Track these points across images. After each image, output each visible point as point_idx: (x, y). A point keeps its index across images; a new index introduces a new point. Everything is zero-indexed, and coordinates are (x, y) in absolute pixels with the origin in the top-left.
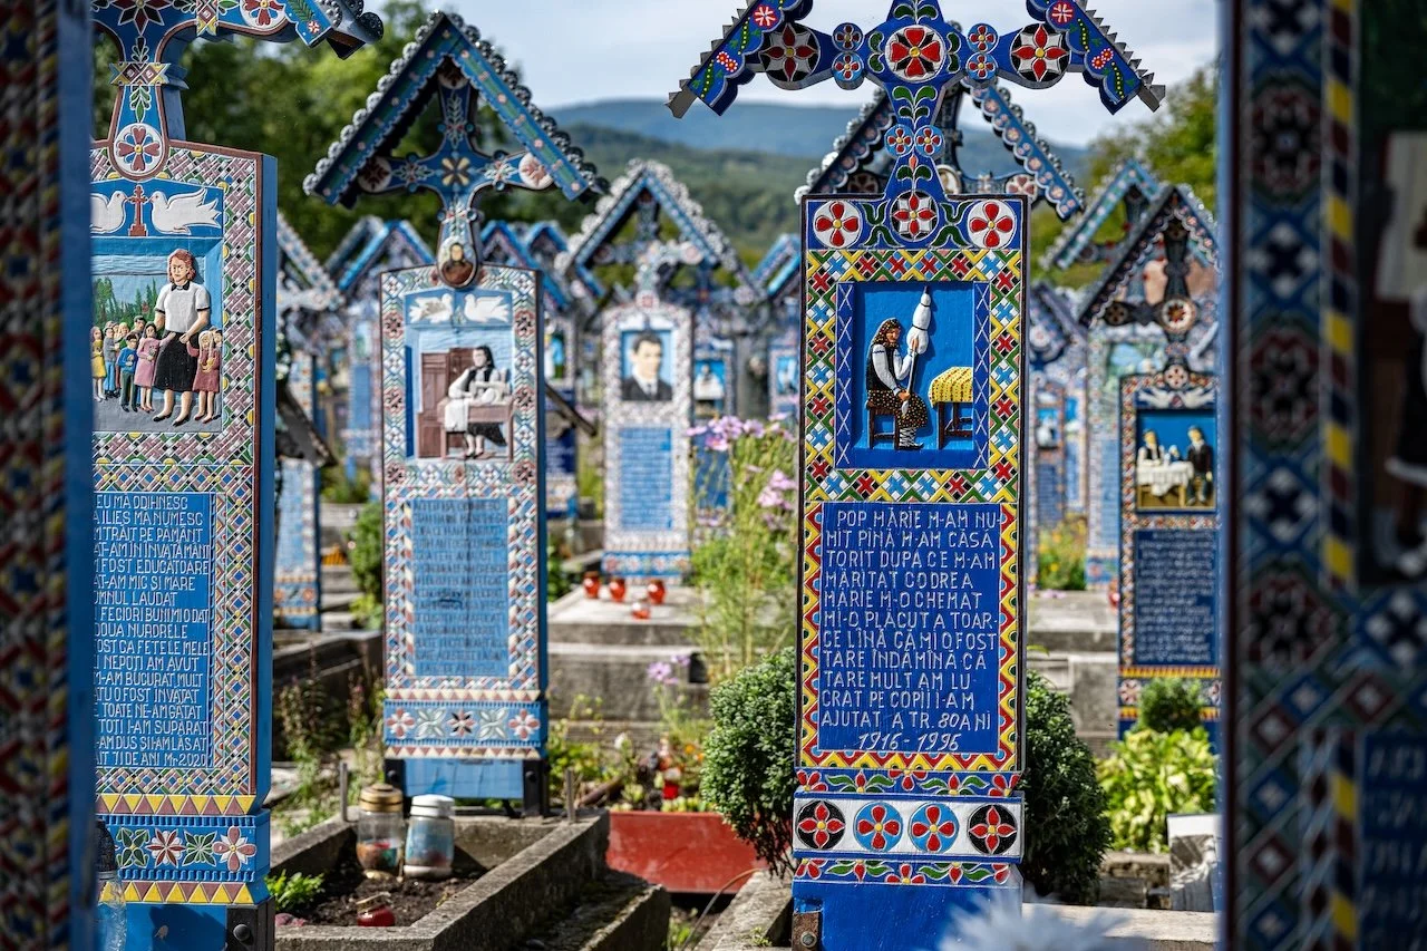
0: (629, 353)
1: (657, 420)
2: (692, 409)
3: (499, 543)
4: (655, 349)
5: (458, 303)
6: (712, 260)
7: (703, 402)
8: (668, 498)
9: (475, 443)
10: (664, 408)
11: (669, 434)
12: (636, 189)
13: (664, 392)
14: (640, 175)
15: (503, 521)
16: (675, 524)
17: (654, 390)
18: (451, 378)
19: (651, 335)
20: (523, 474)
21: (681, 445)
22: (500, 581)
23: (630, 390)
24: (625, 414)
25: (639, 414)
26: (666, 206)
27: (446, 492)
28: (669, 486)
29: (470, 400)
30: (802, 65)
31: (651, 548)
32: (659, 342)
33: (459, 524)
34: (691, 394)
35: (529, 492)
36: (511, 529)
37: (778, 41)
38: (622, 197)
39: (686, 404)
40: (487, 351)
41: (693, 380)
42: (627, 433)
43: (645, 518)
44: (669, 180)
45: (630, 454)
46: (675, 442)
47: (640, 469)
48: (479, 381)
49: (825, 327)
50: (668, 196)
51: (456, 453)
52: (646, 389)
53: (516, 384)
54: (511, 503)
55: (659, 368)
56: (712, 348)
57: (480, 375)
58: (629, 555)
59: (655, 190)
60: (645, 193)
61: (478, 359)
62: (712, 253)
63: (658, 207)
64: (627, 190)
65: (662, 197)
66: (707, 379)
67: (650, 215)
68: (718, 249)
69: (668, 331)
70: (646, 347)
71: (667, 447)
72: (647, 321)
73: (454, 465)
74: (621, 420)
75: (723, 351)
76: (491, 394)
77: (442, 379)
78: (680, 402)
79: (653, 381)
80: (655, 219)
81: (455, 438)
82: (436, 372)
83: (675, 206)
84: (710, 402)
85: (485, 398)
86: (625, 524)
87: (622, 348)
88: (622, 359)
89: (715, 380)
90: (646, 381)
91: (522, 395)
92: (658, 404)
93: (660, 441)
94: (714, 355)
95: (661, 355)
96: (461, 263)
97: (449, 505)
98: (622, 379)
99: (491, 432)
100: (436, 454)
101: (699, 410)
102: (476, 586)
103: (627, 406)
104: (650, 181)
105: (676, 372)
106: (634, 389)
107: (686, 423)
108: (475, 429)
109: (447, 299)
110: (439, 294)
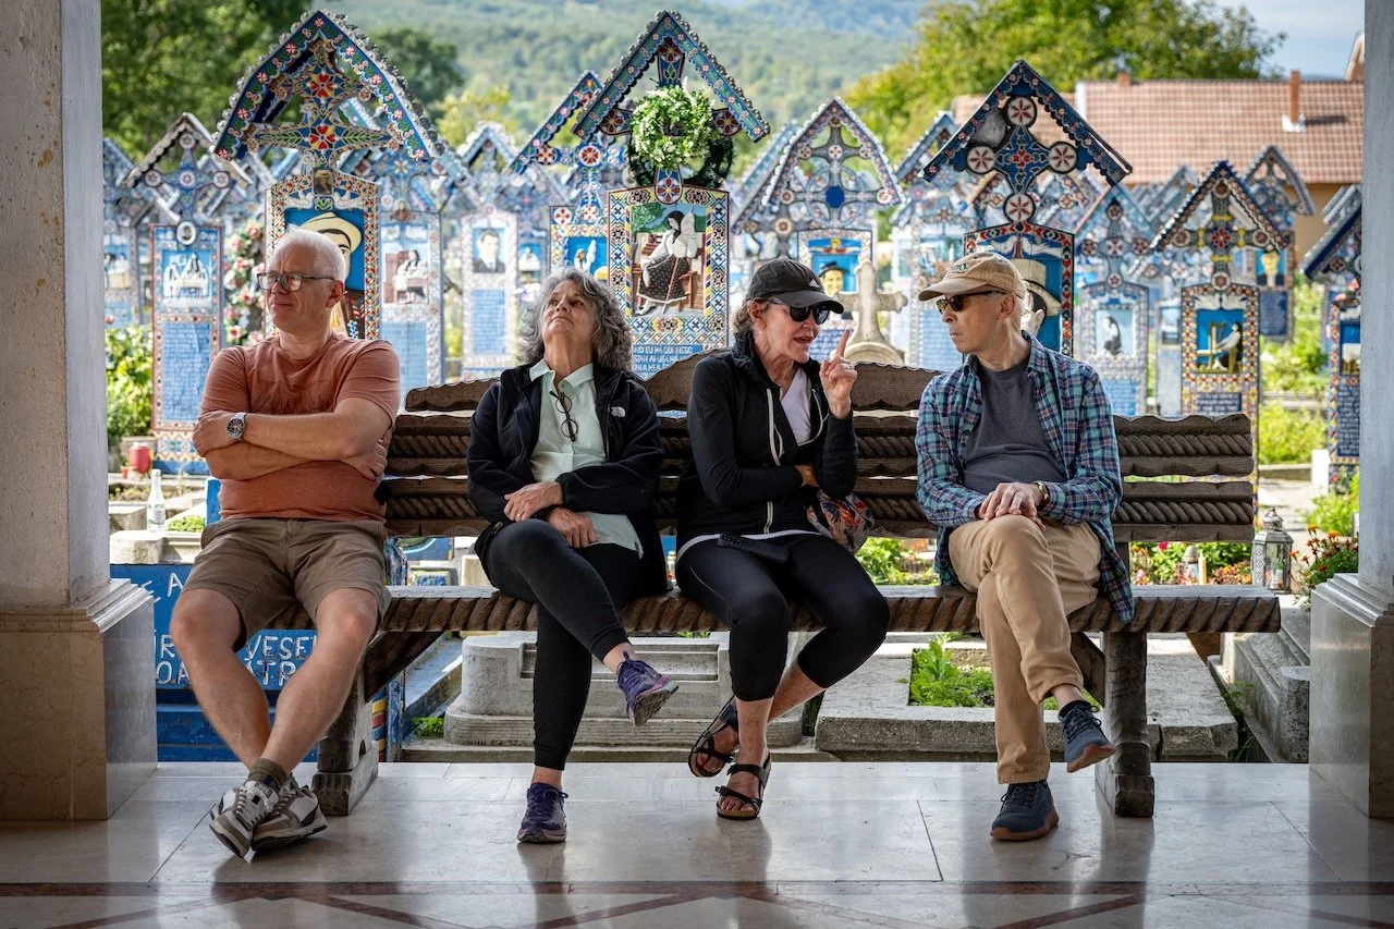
0: (478, 242)
1: (496, 286)
2: (518, 277)
3: (422, 343)
4: (495, 240)
5: (402, 229)
6: (530, 185)
7: (526, 272)
8: (503, 334)
9: (411, 296)
10: (499, 277)
11: (503, 294)
12: (483, 140)
13: (500, 268)
14: (486, 131)
15: (424, 333)
16: (507, 351)
17: (494, 266)
18: (399, 265)
19: (494, 232)
20: (434, 310)
21: (511, 300)
22: (423, 362)
23: (478, 266)
24: (476, 281)
25: (485, 282)
26: (501, 151)
27: (397, 320)
28: (503, 326)
29: (408, 276)
30: (550, 160)
31: (492, 366)
32: (497, 236)
33: (404, 335)
34: (517, 269)
35: (436, 319)
36: (428, 337)
37: (541, 151)
38: (474, 146)
39: (514, 274)
40: (416, 252)
41: (518, 258)
42: (477, 293)
43: (488, 347)
44: (502, 134)
45: (479, 306)
46: (507, 298)
47: (485, 316)
48: (412, 267)
49: (558, 252)
50: (503, 145)
51: (402, 301)
52: (489, 266)
53: (430, 269)
54: (428, 324)
55: (498, 253)
56: (532, 236)
57: (413, 263)
58: (478, 370)
59: (493, 140)
60: (488, 142)
61: (412, 256)
62: (530, 180)
63: (496, 151)
64: (477, 140)
65: (498, 145)
66: (529, 257)
67: (491, 156)
68: (534, 177)
69: (502, 230)
70: (488, 238)
71: (502, 302)
72: (489, 223)
73: (401, 307)
74: (473, 285)
75: (540, 238)
76: (419, 273)
77: (395, 265)
78: (510, 273)
79: (493, 261)
80: (495, 158)
81: (401, 294)
82: (392, 262)
83: (507, 151)
84: (532, 273)
85: (415, 275)
86: (476, 350)
87: (474, 240)
88: (474, 246)
89: (534, 257)
90: (488, 259)
91: (433, 273)
92: (497, 275)
93: (497, 298)
94: (533, 241)
95: (498, 244)
96: (404, 210)
97: (398, 325)
98: (474, 259)
99: (419, 291)
100: (392, 301)
101: (523, 279)
102: (412, 364)
103: (477, 276)
104: (491, 135)
105: (507, 256)
106: (481, 267)
107: (514, 286)
108: (411, 289)
109: (397, 228)
110: (393, 225)
